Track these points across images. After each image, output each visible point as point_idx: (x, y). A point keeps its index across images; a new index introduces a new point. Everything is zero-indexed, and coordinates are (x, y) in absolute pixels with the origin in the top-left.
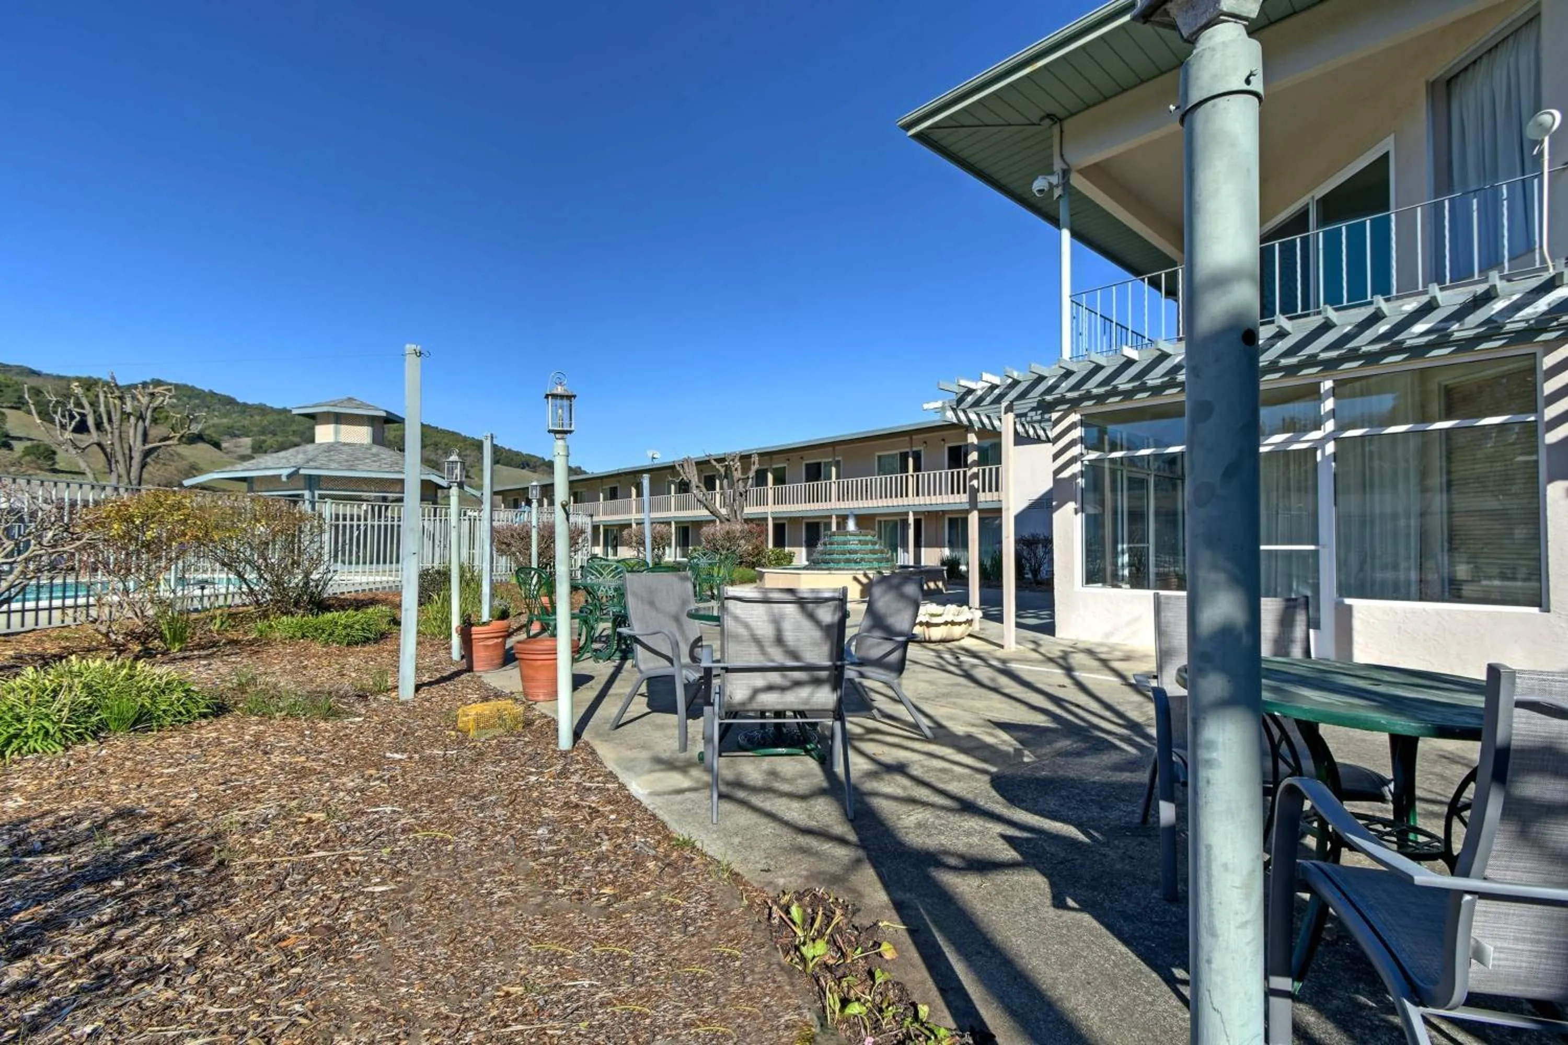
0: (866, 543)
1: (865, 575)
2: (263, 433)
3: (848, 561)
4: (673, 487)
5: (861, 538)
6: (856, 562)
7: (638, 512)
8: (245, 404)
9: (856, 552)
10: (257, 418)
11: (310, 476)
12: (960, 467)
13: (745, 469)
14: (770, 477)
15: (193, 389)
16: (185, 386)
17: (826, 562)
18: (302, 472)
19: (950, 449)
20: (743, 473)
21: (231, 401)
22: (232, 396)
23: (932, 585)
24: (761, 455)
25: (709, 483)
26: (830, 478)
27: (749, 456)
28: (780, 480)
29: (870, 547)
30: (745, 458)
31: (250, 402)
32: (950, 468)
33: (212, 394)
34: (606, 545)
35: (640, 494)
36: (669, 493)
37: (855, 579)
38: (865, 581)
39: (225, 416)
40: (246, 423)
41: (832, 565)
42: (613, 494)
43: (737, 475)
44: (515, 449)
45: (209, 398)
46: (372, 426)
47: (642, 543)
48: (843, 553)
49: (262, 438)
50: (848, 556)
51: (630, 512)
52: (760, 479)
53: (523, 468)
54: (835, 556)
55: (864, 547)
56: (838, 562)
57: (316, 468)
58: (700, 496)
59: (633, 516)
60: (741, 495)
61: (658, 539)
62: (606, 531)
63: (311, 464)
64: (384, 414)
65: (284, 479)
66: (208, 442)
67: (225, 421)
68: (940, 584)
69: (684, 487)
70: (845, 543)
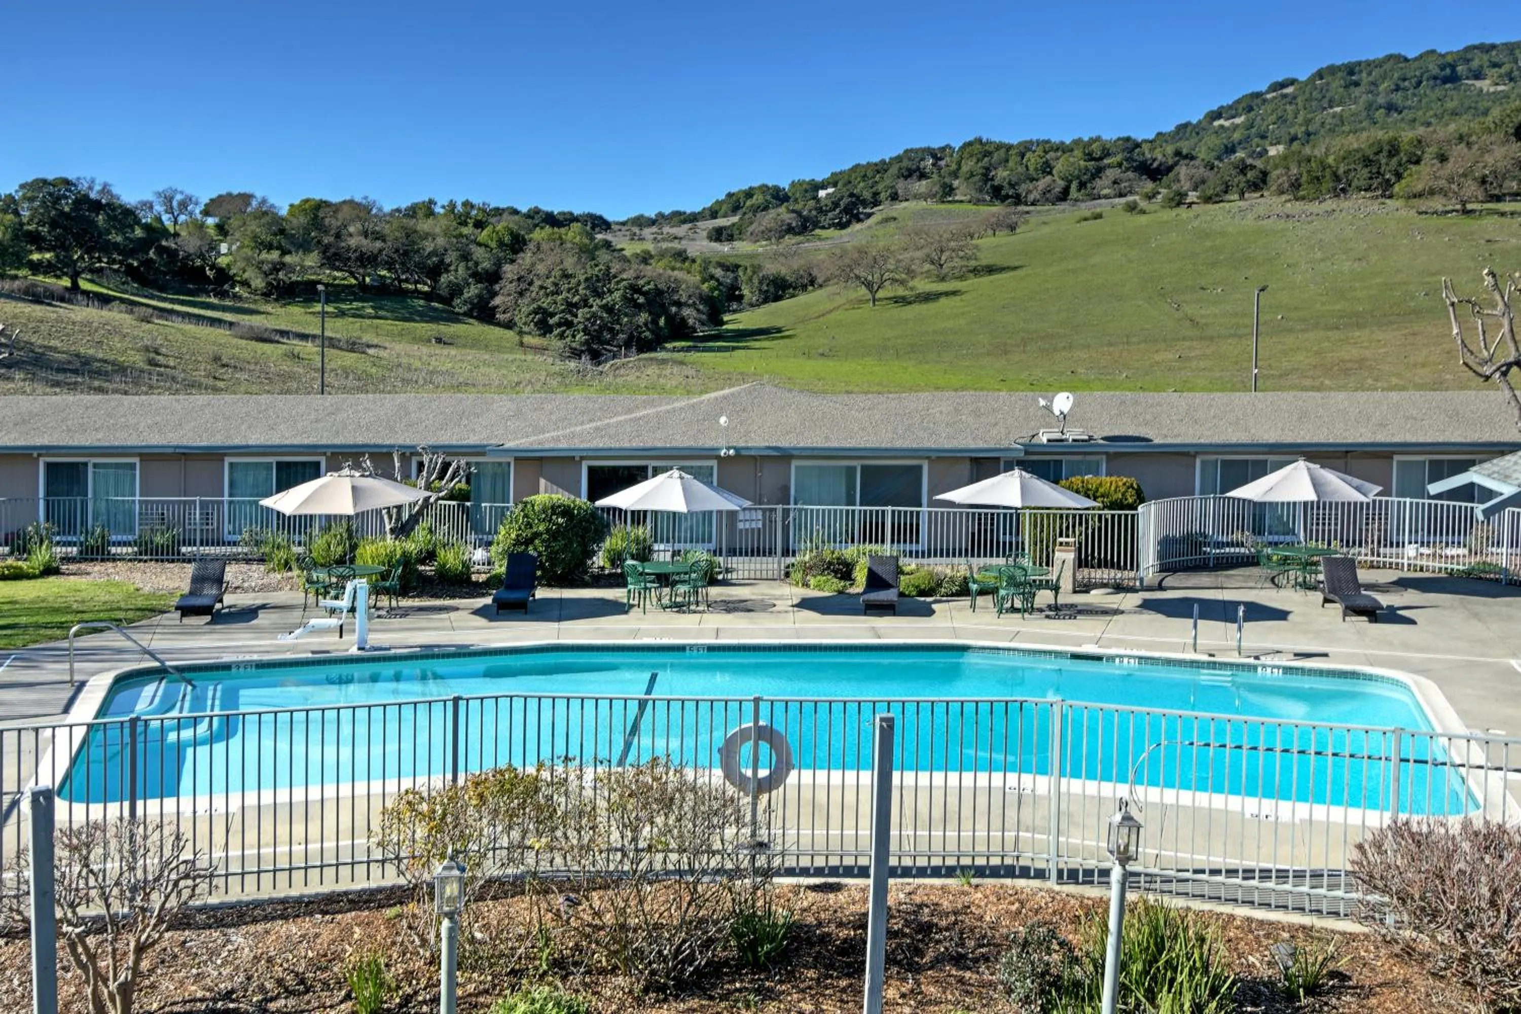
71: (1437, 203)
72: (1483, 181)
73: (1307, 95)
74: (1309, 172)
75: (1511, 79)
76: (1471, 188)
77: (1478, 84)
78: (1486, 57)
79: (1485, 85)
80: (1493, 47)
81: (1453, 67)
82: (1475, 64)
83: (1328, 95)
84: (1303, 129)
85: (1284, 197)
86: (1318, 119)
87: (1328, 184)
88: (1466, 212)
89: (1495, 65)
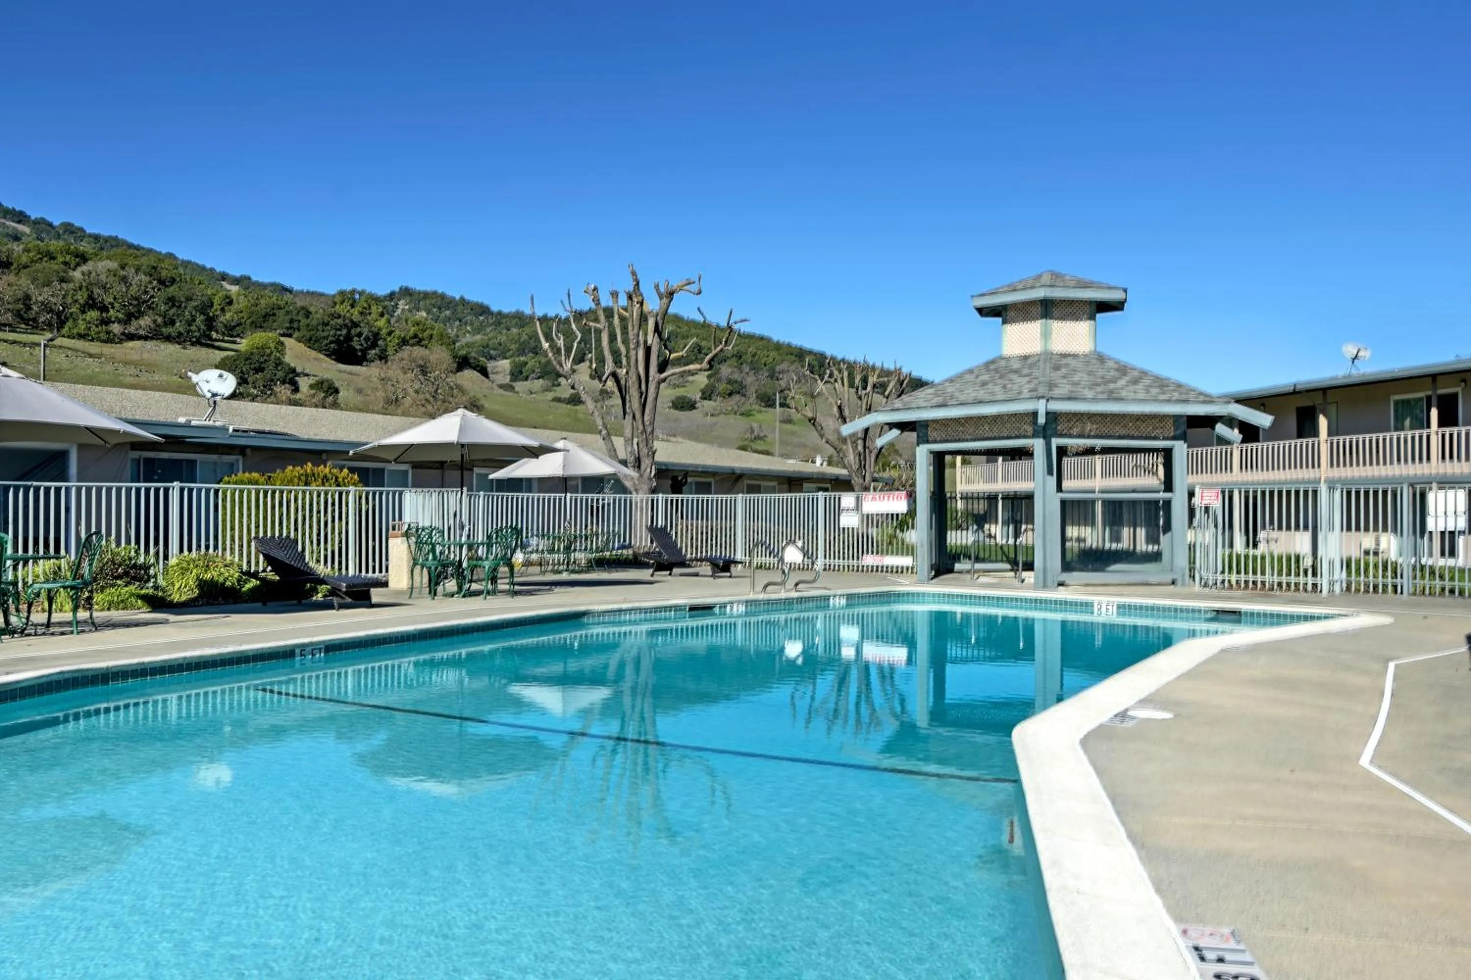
2: (522, 351)
8: (500, 313)
10: (515, 331)
15: (443, 296)
16: (435, 293)
21: (484, 310)
22: (486, 302)
31: (506, 310)
33: (463, 301)
39: (477, 331)
40: (503, 338)
45: (460, 307)
49: (522, 359)
66: (475, 369)
67: (478, 337)
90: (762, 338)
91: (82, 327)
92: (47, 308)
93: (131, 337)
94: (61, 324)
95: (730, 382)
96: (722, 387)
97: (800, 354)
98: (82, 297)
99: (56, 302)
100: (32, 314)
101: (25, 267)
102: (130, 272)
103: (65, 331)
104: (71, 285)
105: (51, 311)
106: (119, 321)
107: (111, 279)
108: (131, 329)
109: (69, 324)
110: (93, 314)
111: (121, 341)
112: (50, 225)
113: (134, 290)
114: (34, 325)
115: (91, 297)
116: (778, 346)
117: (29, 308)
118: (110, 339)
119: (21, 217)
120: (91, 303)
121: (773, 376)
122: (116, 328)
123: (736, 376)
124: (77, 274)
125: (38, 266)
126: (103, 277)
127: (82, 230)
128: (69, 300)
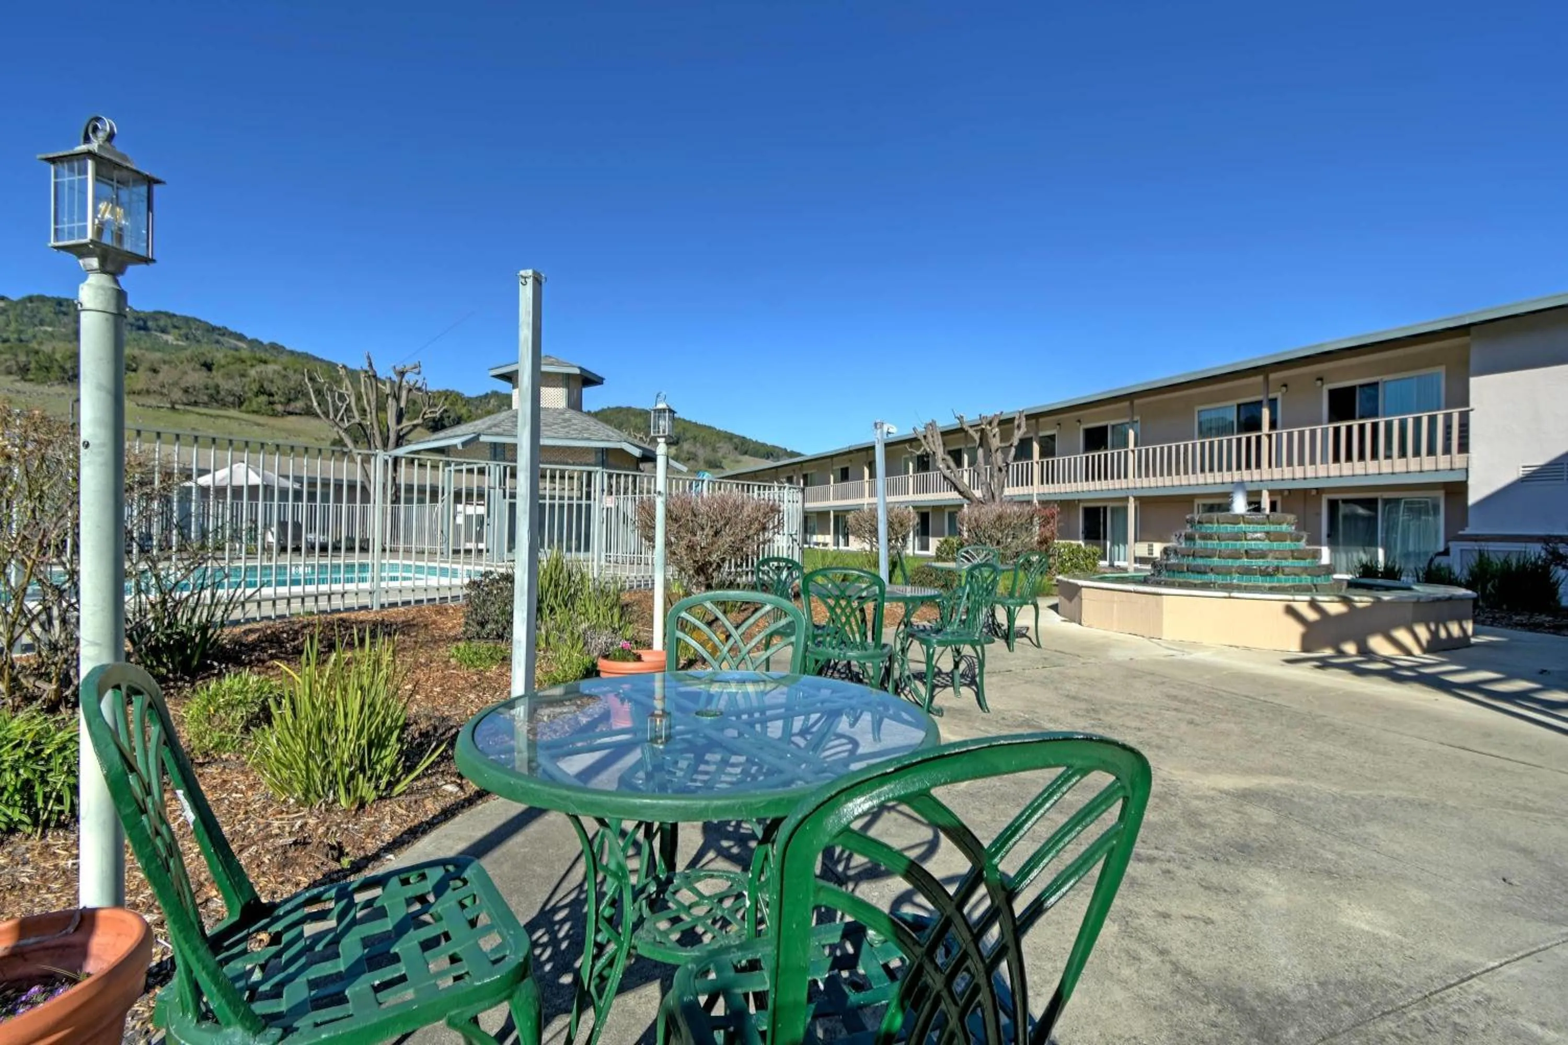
0: (1281, 537)
1: (1313, 604)
3: (1247, 571)
4: (911, 465)
5: (1272, 528)
6: (1265, 573)
7: (871, 495)
9: (1262, 555)
11: (495, 444)
12: (1353, 417)
13: (1006, 436)
14: (1036, 447)
17: (1200, 572)
18: (483, 439)
19: (1333, 393)
20: (1002, 440)
23: (1455, 629)
24: (1028, 417)
25: (957, 456)
26: (1126, 445)
27: (1011, 420)
28: (1048, 450)
29: (1288, 545)
30: (1006, 423)
32: (1331, 420)
34: (836, 532)
35: (872, 475)
36: (907, 472)
37: (1290, 611)
38: (1312, 616)
41: (1212, 577)
42: (844, 475)
43: (995, 443)
44: (760, 441)
46: (567, 386)
47: (874, 532)
48: (1235, 556)
50: (1245, 561)
51: (862, 496)
52: (1024, 451)
53: (768, 458)
54: (1216, 561)
55: (1275, 545)
56: (1228, 571)
57: (498, 434)
58: (947, 473)
59: (866, 500)
60: (1000, 470)
61: (896, 526)
62: (836, 518)
63: (494, 430)
64: (577, 371)
65: (460, 447)
68: (1469, 627)
69: (924, 463)
70: (1236, 537)
71: (152, 401)
72: (186, 391)
73: (18, 311)
74: (37, 362)
75: (187, 339)
76: (177, 395)
77: (165, 337)
78: (169, 321)
79: (170, 338)
80: (174, 315)
81: (145, 322)
82: (162, 323)
83: (39, 316)
84: (16, 336)
85: (12, 378)
86: (30, 331)
87: (56, 372)
88: (173, 408)
89: (175, 327)
90: (710, 428)
91: (255, 406)
92: (230, 393)
93: (290, 413)
94: (241, 404)
95: (688, 453)
96: (684, 456)
97: (730, 437)
98: (255, 387)
99: (238, 390)
100: (220, 397)
101: (223, 367)
102: (290, 373)
103: (243, 408)
104: (248, 379)
105: (234, 395)
106: (281, 403)
107: (276, 376)
108: (291, 408)
109: (246, 404)
110: (263, 399)
111: (283, 416)
112: (261, 343)
113: (292, 384)
114: (224, 405)
115: (262, 386)
116: (719, 433)
117: (218, 392)
118: (275, 414)
119: (241, 337)
120: (262, 391)
121: (714, 450)
122: (279, 408)
123: (693, 450)
124: (253, 372)
125: (231, 367)
126: (271, 376)
127: (283, 347)
128: (246, 389)
